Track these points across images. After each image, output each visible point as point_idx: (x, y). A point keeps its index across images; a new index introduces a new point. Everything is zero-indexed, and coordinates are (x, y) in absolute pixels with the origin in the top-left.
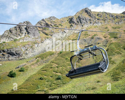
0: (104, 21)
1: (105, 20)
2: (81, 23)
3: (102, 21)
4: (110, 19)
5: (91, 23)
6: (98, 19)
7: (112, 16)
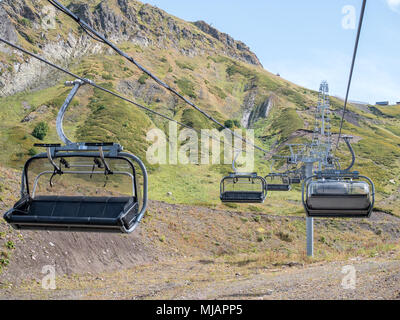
0: (155, 37)
1: (158, 35)
2: (104, 27)
3: (151, 37)
4: (169, 36)
5: (125, 33)
6: (142, 27)
7: (175, 28)
